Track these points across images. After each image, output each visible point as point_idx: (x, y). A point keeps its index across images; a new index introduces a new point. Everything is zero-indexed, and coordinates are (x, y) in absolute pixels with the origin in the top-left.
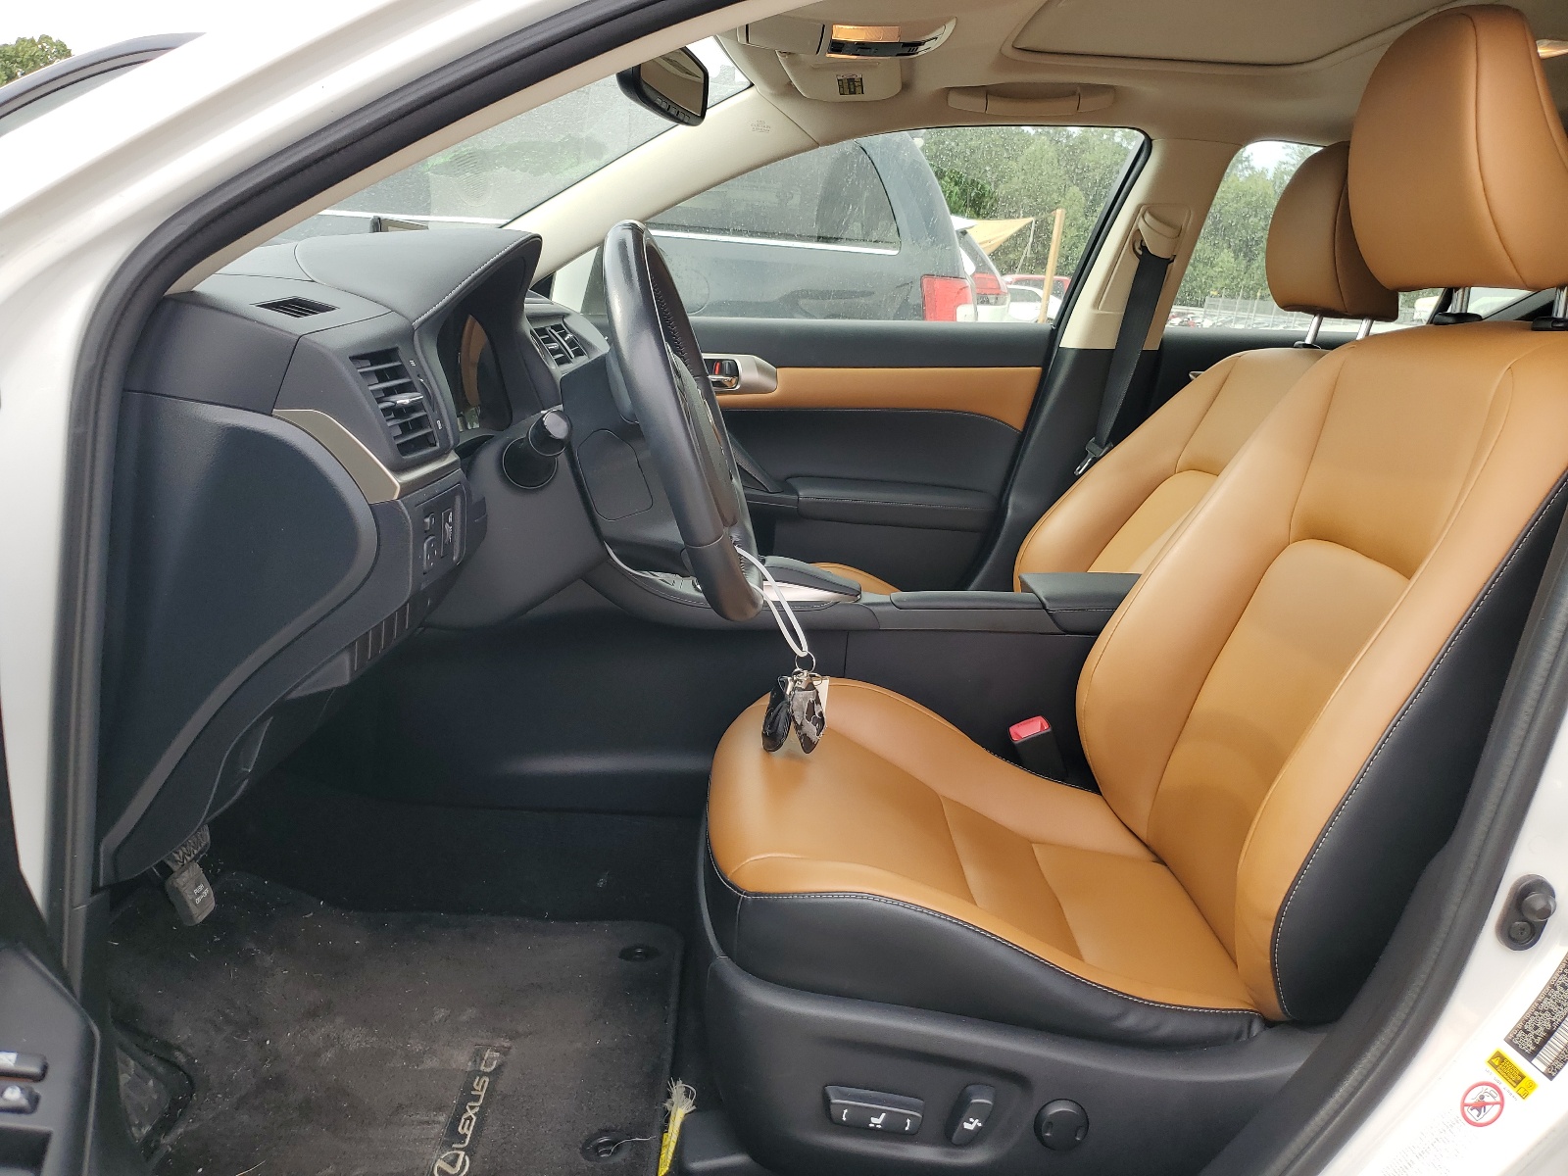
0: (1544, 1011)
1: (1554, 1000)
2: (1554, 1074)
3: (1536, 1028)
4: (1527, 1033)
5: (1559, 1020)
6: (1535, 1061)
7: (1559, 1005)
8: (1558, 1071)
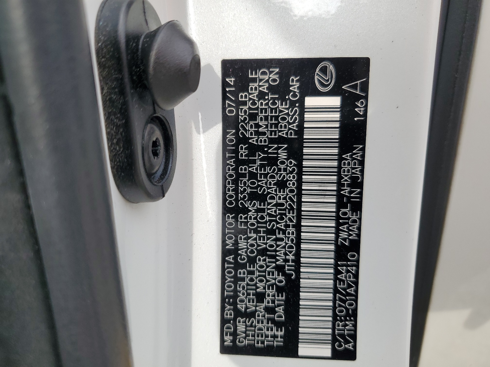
0: (252, 261)
1: (256, 231)
2: (350, 346)
3: (260, 297)
4: (252, 315)
5: (291, 257)
6: (303, 350)
7: (271, 232)
8: (354, 337)
